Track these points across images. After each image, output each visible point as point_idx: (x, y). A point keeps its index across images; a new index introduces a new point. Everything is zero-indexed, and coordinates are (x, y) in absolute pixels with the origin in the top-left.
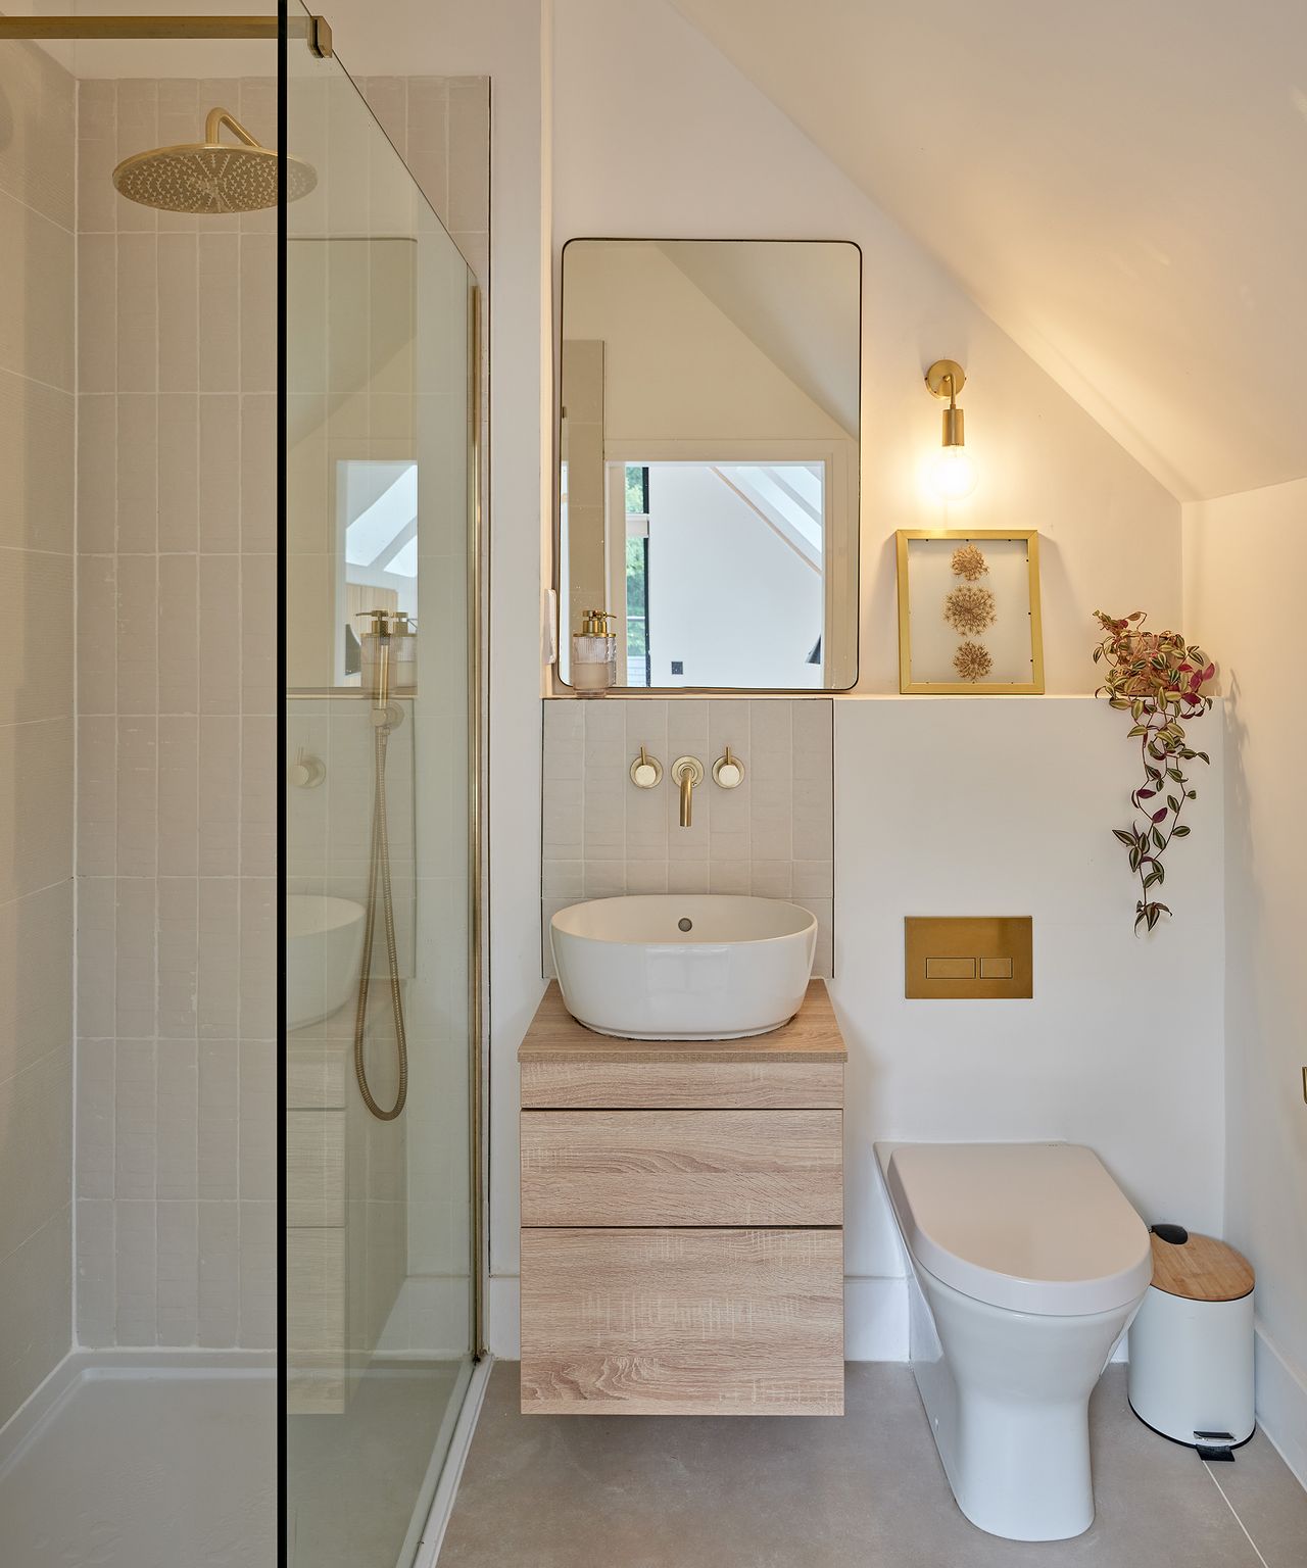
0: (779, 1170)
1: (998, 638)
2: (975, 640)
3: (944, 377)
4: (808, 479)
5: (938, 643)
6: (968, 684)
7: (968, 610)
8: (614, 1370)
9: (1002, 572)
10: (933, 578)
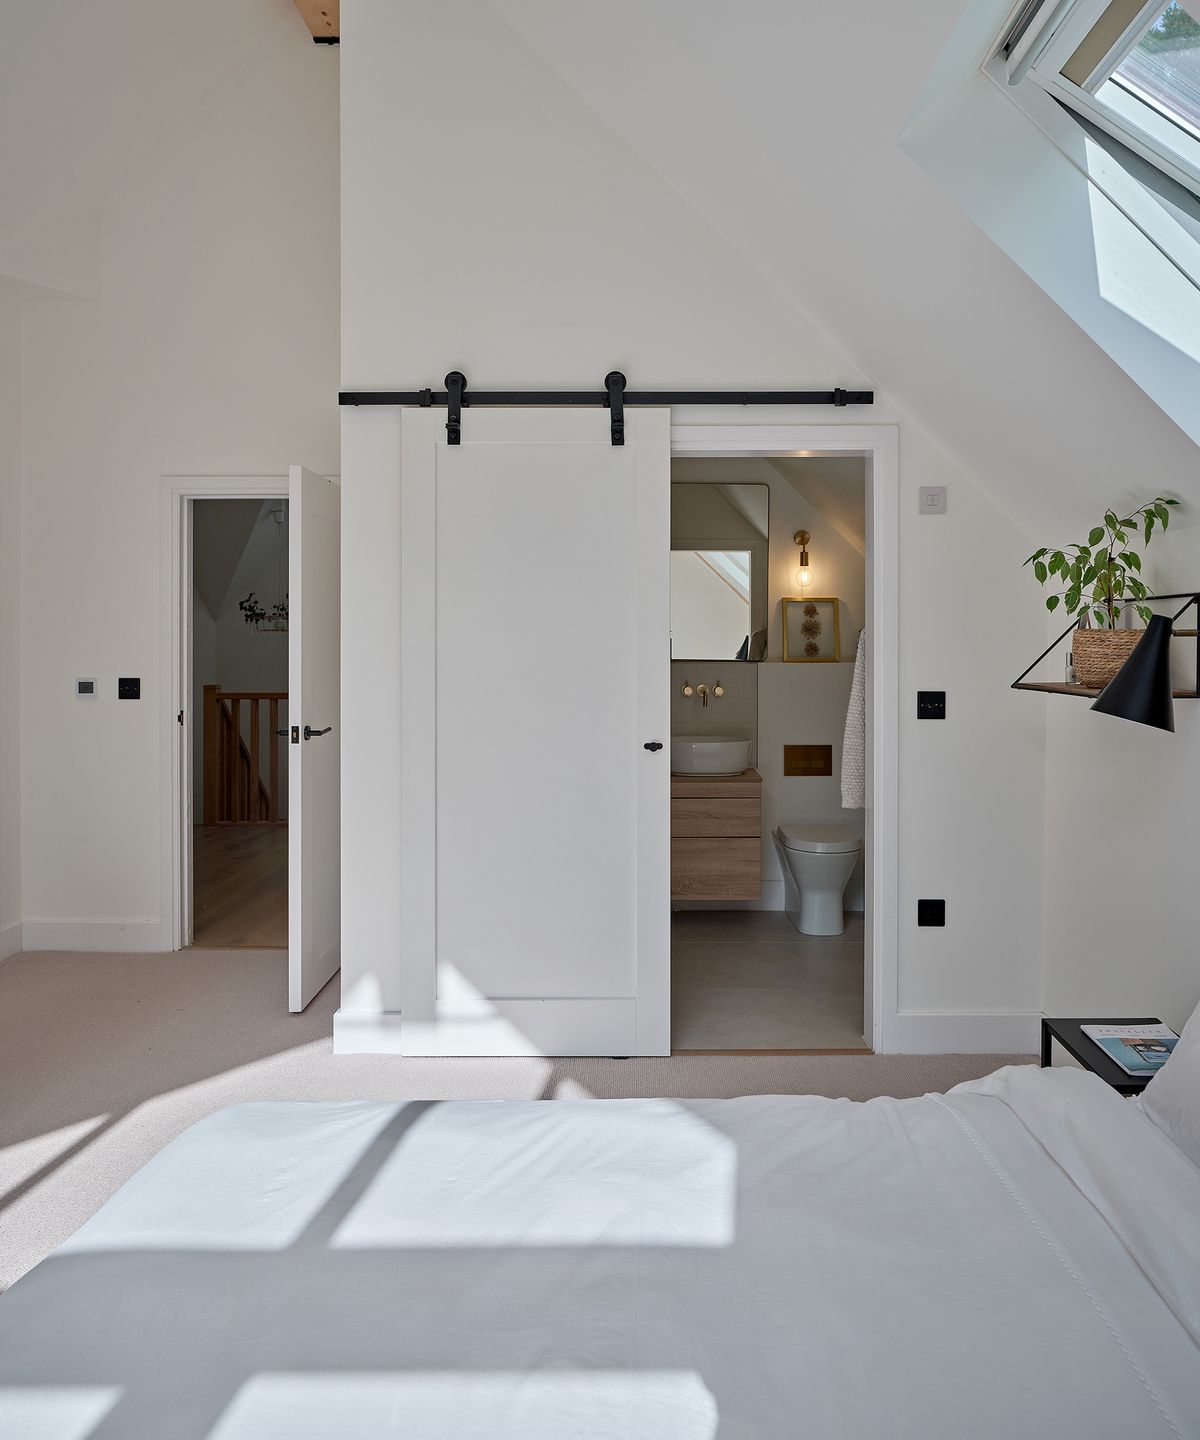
0: (740, 818)
1: (822, 641)
2: (813, 641)
3: (802, 538)
4: (745, 557)
5: (800, 641)
6: (810, 659)
7: (810, 629)
8: (684, 884)
9: (824, 614)
10: (797, 617)
